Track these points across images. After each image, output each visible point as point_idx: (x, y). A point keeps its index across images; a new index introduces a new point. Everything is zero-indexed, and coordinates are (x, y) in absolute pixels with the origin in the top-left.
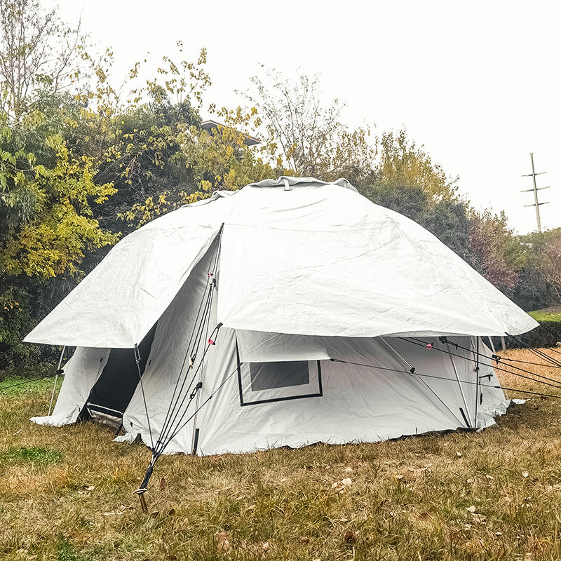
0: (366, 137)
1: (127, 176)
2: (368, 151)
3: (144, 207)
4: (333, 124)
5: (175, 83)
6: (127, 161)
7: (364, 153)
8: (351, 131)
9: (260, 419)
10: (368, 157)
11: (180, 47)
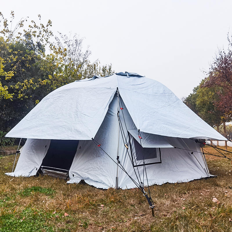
0: (96, 67)
1: (15, 69)
3: (23, 84)
8: (91, 63)
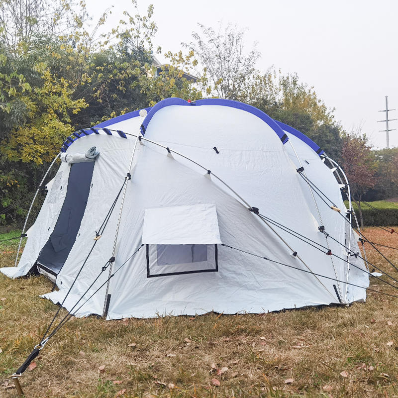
0: (273, 79)
1: (98, 96)
2: (274, 89)
4: (250, 69)
5: (133, 31)
6: (99, 86)
7: (270, 89)
8: (262, 75)
9: (163, 288)
10: (274, 93)
11: (135, 5)
